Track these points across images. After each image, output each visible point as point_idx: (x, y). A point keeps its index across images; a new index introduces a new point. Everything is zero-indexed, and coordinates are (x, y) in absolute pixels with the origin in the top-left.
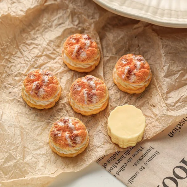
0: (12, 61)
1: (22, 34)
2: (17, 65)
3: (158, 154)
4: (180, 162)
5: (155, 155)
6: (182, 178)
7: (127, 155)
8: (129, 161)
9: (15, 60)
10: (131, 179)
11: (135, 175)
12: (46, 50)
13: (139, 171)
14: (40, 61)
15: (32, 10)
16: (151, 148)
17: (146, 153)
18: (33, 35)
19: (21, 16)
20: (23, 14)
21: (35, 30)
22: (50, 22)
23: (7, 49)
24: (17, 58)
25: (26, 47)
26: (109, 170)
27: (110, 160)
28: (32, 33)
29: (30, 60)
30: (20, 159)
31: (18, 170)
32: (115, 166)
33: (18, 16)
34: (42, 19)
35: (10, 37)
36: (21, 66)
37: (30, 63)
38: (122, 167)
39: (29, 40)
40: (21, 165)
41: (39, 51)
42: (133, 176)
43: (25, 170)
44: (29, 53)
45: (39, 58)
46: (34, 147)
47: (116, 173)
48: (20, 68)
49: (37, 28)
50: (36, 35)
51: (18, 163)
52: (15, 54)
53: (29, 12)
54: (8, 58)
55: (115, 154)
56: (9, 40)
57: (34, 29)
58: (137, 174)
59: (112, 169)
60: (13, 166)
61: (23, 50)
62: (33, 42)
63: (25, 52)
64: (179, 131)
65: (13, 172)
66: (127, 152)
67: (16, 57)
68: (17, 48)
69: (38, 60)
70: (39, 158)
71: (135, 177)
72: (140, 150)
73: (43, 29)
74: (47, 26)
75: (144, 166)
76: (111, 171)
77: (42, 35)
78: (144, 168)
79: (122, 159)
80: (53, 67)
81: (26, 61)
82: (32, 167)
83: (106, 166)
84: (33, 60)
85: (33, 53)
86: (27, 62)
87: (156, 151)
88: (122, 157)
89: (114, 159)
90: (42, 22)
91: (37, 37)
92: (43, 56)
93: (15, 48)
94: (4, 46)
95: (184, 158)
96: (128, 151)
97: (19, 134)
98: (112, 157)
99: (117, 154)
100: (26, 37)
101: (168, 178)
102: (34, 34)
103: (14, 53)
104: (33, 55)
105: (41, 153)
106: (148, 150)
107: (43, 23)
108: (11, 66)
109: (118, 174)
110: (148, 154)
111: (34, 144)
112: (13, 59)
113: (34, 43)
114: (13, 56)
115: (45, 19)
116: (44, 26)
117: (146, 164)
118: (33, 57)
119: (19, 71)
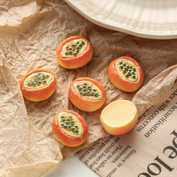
0: (14, 64)
1: (21, 41)
2: (18, 68)
3: (135, 152)
4: (154, 160)
5: (132, 153)
6: (155, 174)
7: (107, 152)
8: (108, 158)
9: (16, 63)
10: (109, 174)
11: (113, 171)
12: (43, 55)
13: (117, 168)
14: (39, 64)
15: (28, 19)
16: (129, 147)
17: (124, 151)
18: (31, 42)
19: (18, 25)
20: (19, 23)
21: (33, 37)
22: (46, 28)
23: (8, 54)
24: (18, 62)
25: (25, 52)
26: (90, 166)
27: (91, 157)
28: (30, 39)
29: (30, 63)
30: (27, 149)
31: (25, 159)
32: (95, 163)
33: (15, 26)
34: (39, 26)
35: (10, 44)
36: (22, 69)
37: (29, 66)
38: (102, 164)
39: (28, 46)
40: (28, 155)
41: (37, 56)
42: (111, 172)
43: (31, 159)
44: (28, 57)
45: (38, 62)
46: (37, 139)
47: (96, 169)
48: (21, 71)
49: (34, 35)
50: (34, 41)
51: (25, 153)
52: (17, 58)
53: (26, 21)
54: (10, 62)
55: (96, 152)
56: (10, 47)
57: (31, 35)
58: (115, 170)
59: (92, 165)
60: (21, 156)
61: (23, 54)
62: (31, 47)
63: (25, 56)
64: (155, 132)
65: (22, 161)
66: (106, 150)
67: (17, 60)
68: (17, 52)
69: (37, 63)
70: (42, 148)
71: (113, 172)
72: (118, 149)
73: (40, 35)
74: (43, 33)
75: (122, 163)
76: (91, 167)
77: (39, 41)
78: (122, 165)
79: (102, 157)
80: (50, 68)
81: (26, 64)
82: (36, 156)
83: (87, 163)
84: (32, 63)
85: (32, 57)
86: (27, 66)
87: (133, 150)
88: (103, 154)
89: (95, 156)
90: (38, 29)
91: (35, 43)
92: (41, 60)
93: (16, 52)
94: (5, 51)
95: (158, 156)
96: (108, 149)
97: (27, 127)
98: (93, 155)
99: (98, 152)
100: (25, 43)
101: (143, 174)
102: (32, 40)
103: (15, 57)
104: (32, 59)
105: (44, 143)
106: (126, 148)
107: (40, 30)
108: (13, 69)
109: (98, 170)
110: (125, 152)
111: (36, 136)
112: (15, 62)
113: (32, 49)
114: (14, 59)
115: (41, 26)
116: (41, 32)
117: (124, 161)
118: (32, 61)
119: (20, 74)
